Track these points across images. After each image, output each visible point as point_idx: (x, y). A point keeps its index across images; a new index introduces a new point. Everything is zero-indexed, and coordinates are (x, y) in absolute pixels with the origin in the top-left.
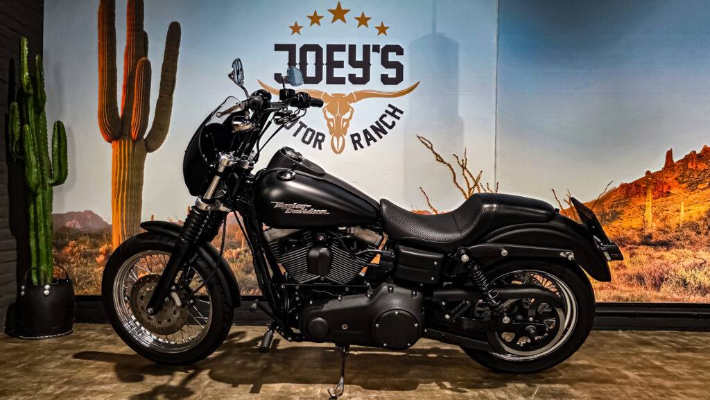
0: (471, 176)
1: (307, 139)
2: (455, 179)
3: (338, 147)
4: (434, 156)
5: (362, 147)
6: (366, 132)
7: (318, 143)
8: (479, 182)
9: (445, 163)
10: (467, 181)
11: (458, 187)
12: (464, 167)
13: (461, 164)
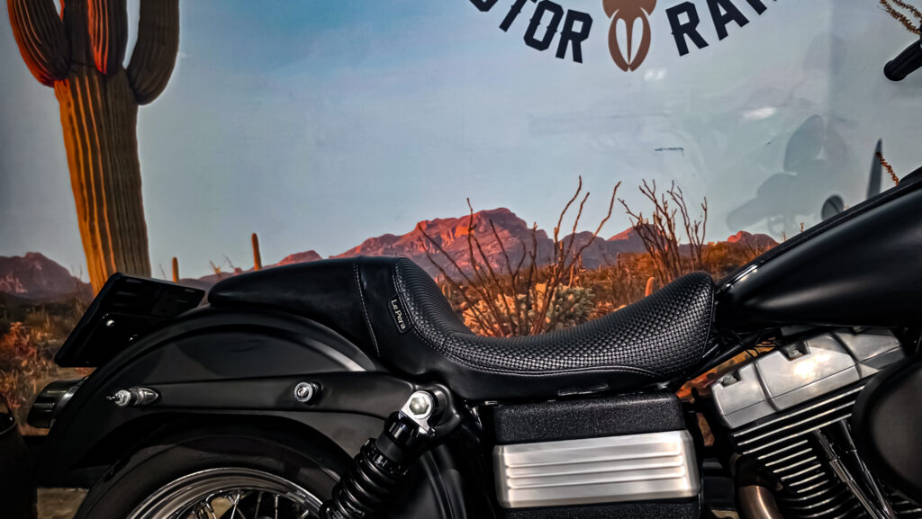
3: (630, 50)
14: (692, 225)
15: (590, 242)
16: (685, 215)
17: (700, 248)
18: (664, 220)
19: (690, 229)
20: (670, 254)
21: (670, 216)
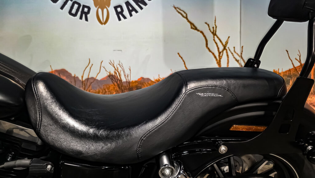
0: (221, 41)
1: (74, 11)
2: (207, 44)
3: (103, 18)
4: (189, 24)
5: (125, 18)
6: (128, 4)
7: (84, 15)
8: (228, 46)
9: (198, 30)
10: (217, 46)
11: (210, 51)
12: (214, 34)
13: (212, 31)
14: (126, 75)
15: (94, 81)
16: (124, 72)
17: (129, 83)
18: (118, 74)
19: (126, 77)
20: (120, 85)
21: (119, 72)
